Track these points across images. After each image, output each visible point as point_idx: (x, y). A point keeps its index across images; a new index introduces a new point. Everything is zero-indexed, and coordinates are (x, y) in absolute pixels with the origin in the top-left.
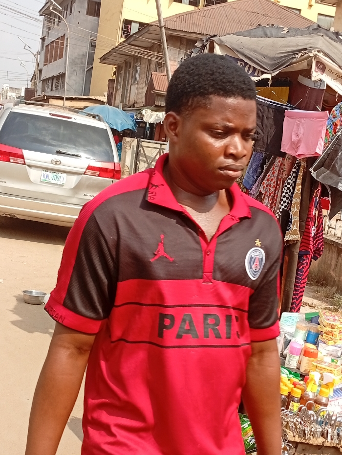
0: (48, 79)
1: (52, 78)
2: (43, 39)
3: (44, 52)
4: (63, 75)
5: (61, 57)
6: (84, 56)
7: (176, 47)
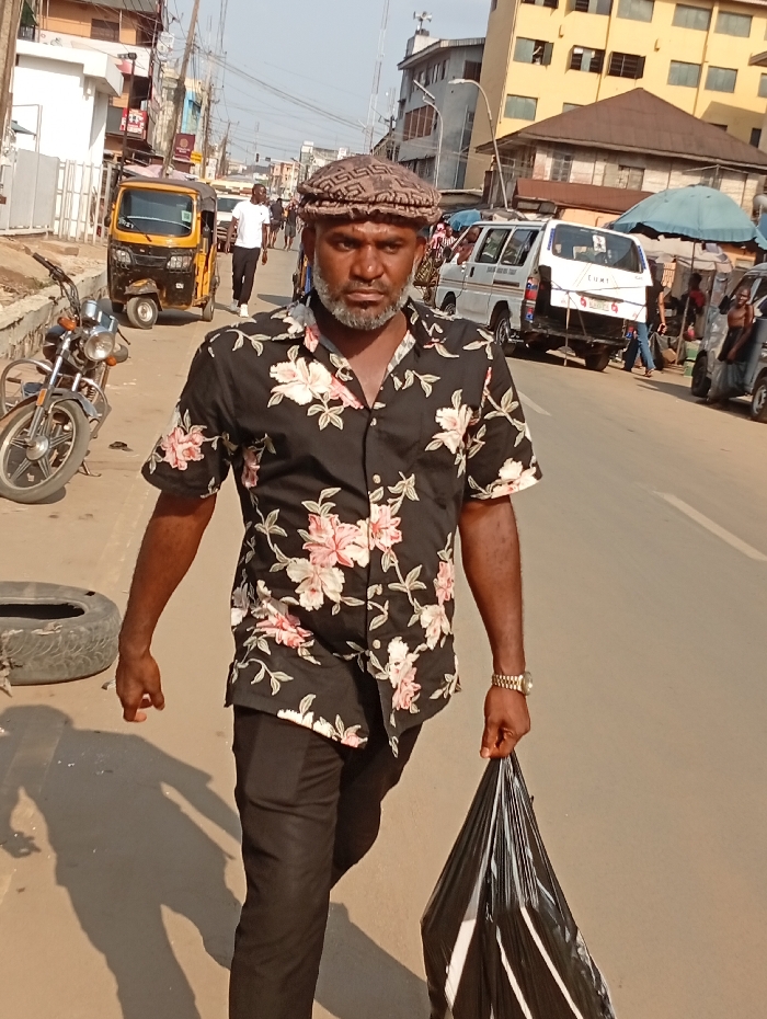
0: (409, 162)
1: (416, 161)
2: (402, 103)
3: (402, 121)
4: (431, 159)
5: (428, 133)
6: (458, 133)
7: (544, 152)
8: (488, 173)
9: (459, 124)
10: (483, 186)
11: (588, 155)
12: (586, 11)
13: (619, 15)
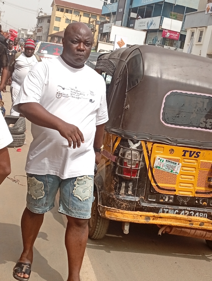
2: (37, 25)
3: (37, 29)
6: (46, 32)
9: (46, 30)
12: (68, 13)
13: (74, 14)
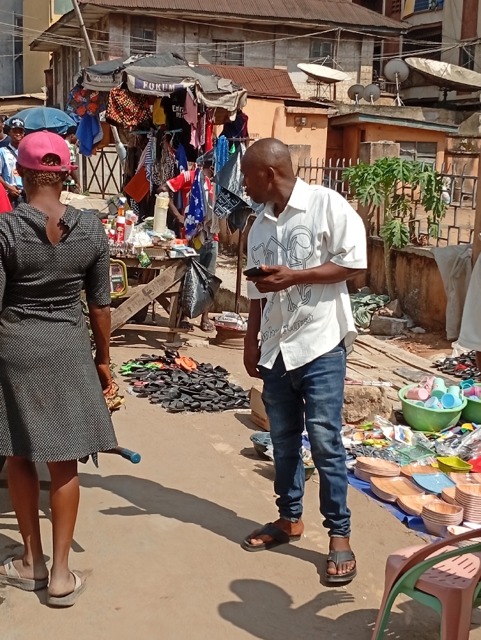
7: (118, 26)
8: (48, 72)
10: (44, 89)
11: (173, 29)
